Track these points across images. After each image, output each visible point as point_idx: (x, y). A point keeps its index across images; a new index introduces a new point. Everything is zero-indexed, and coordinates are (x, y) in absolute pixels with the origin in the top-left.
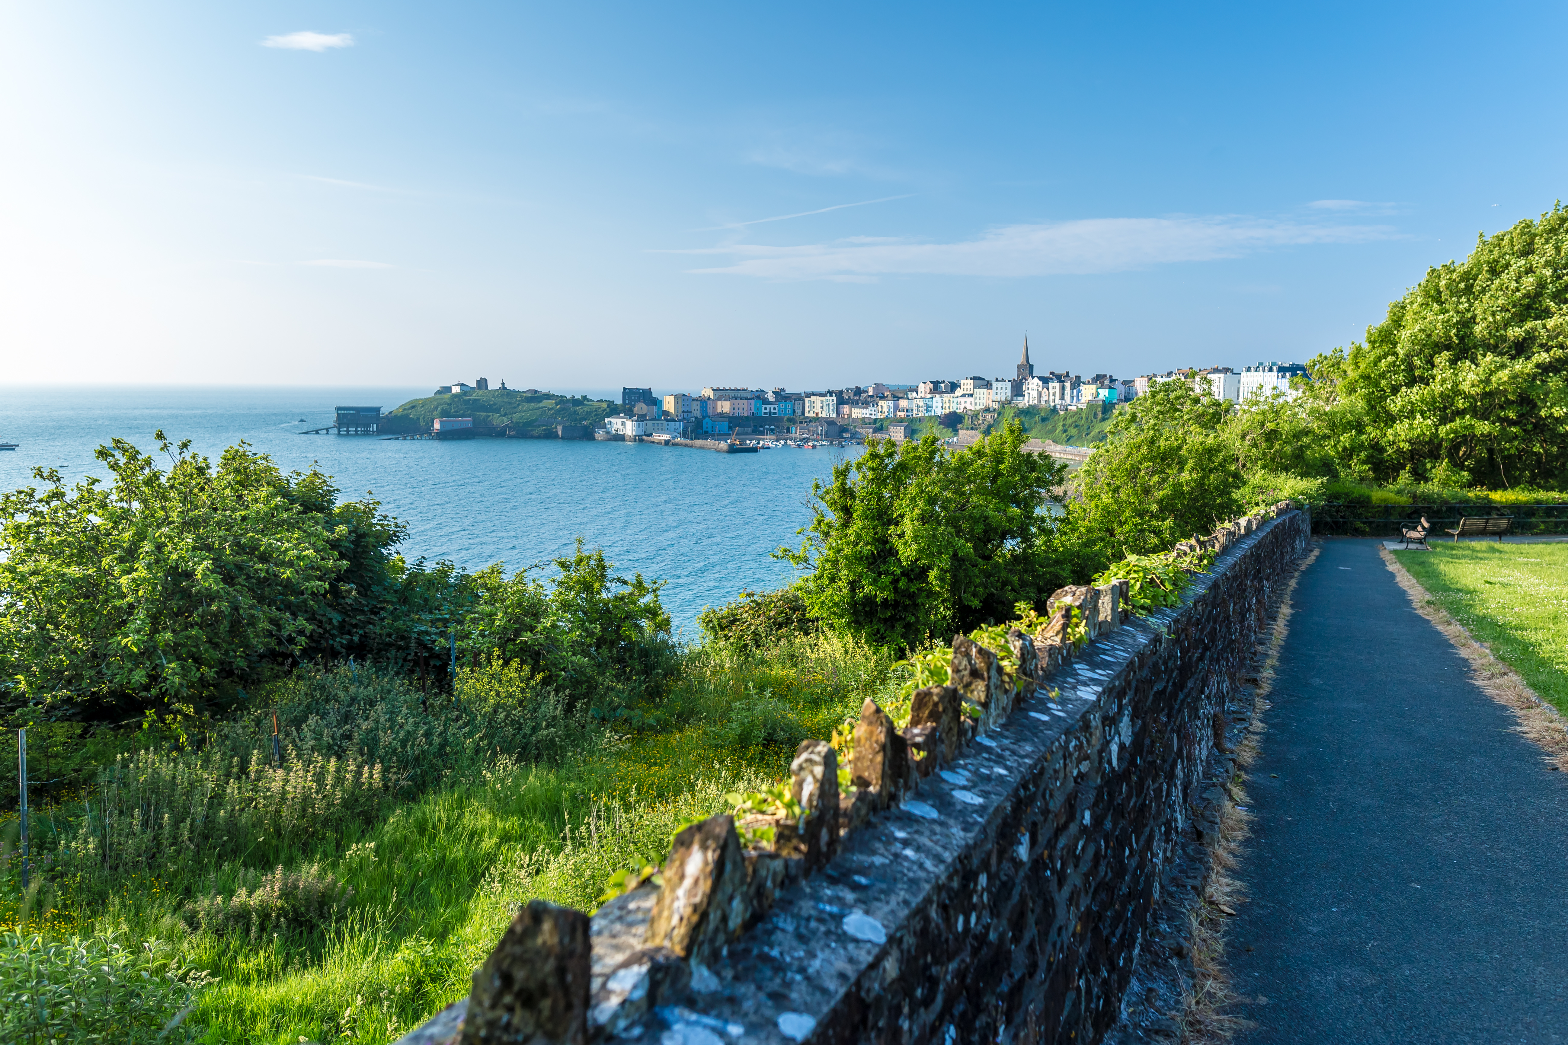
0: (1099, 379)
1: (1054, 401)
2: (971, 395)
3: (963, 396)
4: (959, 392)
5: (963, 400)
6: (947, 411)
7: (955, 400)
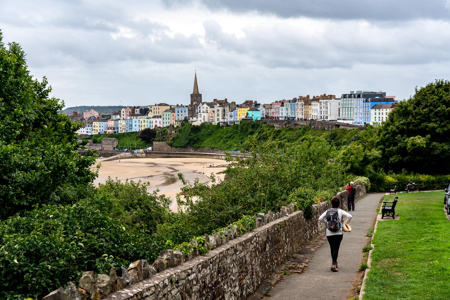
0: (248, 104)
1: (218, 119)
2: (160, 117)
3: (154, 117)
4: (150, 115)
5: (154, 120)
6: (143, 128)
7: (149, 120)
